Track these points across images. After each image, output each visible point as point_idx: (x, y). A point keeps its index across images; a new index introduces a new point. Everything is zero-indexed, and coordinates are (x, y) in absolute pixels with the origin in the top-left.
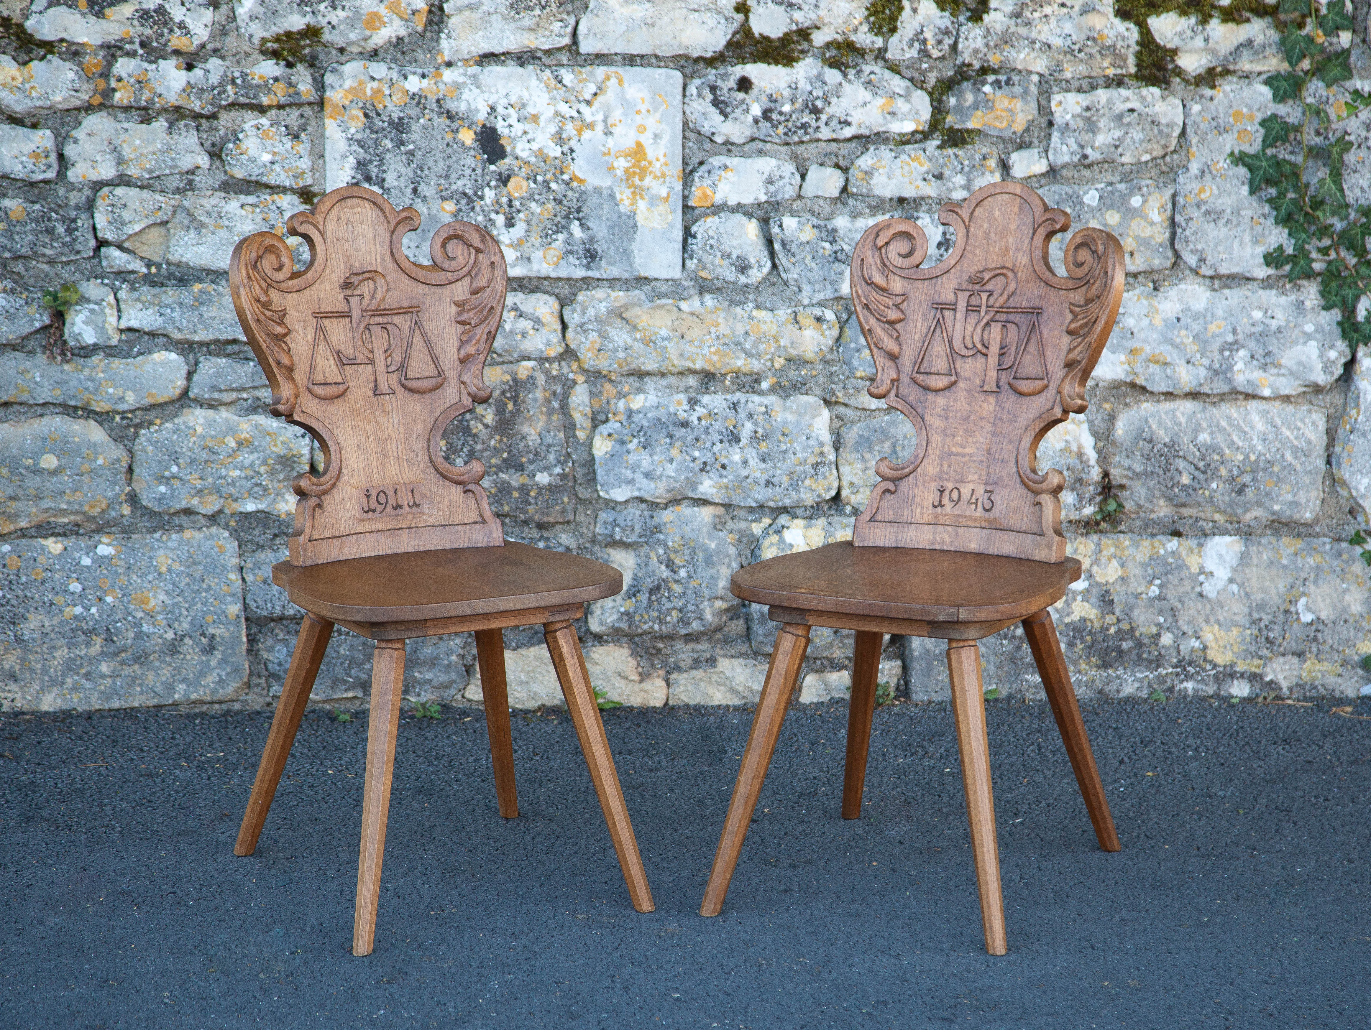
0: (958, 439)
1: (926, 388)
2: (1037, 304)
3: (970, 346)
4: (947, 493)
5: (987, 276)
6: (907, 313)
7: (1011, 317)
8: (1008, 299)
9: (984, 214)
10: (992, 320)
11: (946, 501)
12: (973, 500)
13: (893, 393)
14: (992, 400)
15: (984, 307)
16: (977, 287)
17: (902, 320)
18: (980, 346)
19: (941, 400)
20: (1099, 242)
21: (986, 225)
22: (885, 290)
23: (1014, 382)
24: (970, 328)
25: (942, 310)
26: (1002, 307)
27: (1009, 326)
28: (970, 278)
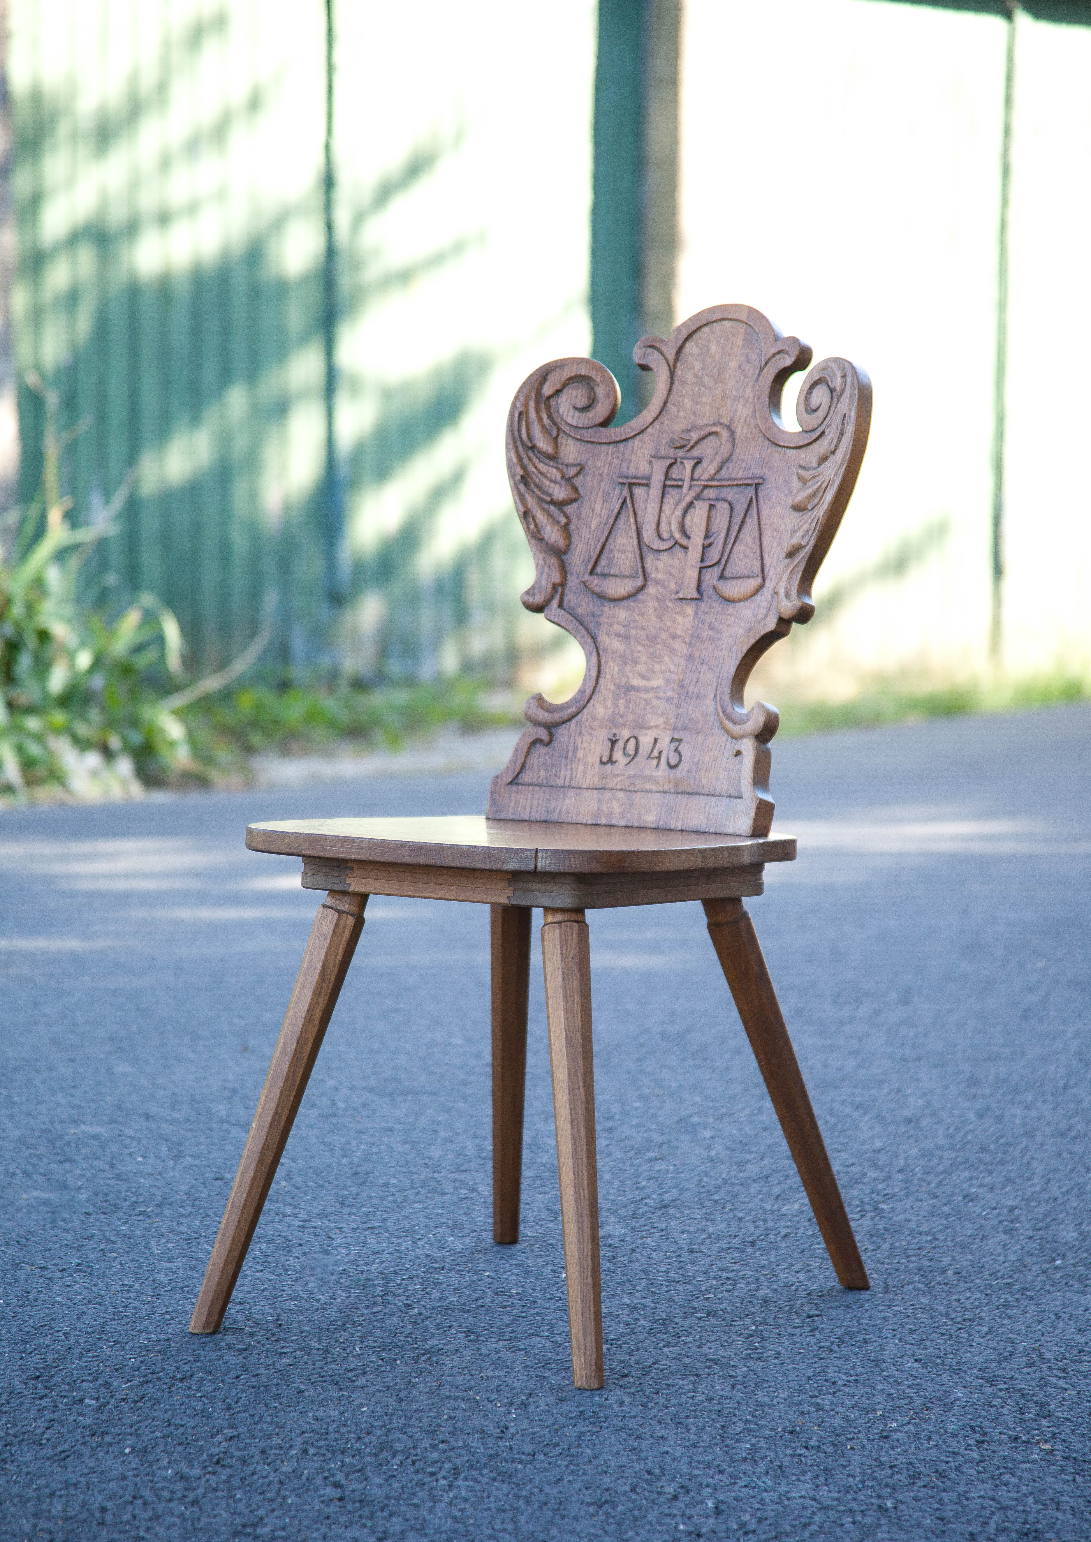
0: (641, 668)
1: (602, 597)
2: (758, 472)
3: (665, 535)
4: (620, 744)
5: (694, 436)
6: (582, 490)
7: (724, 493)
8: (720, 469)
9: (695, 350)
10: (698, 497)
11: (618, 755)
12: (655, 753)
13: (555, 603)
14: (690, 610)
15: (687, 481)
16: (680, 453)
17: (574, 500)
18: (678, 536)
19: (621, 614)
20: (839, 375)
21: (698, 365)
22: (553, 458)
23: (720, 585)
24: (667, 510)
25: (631, 485)
26: (712, 479)
27: (719, 505)
28: (671, 441)
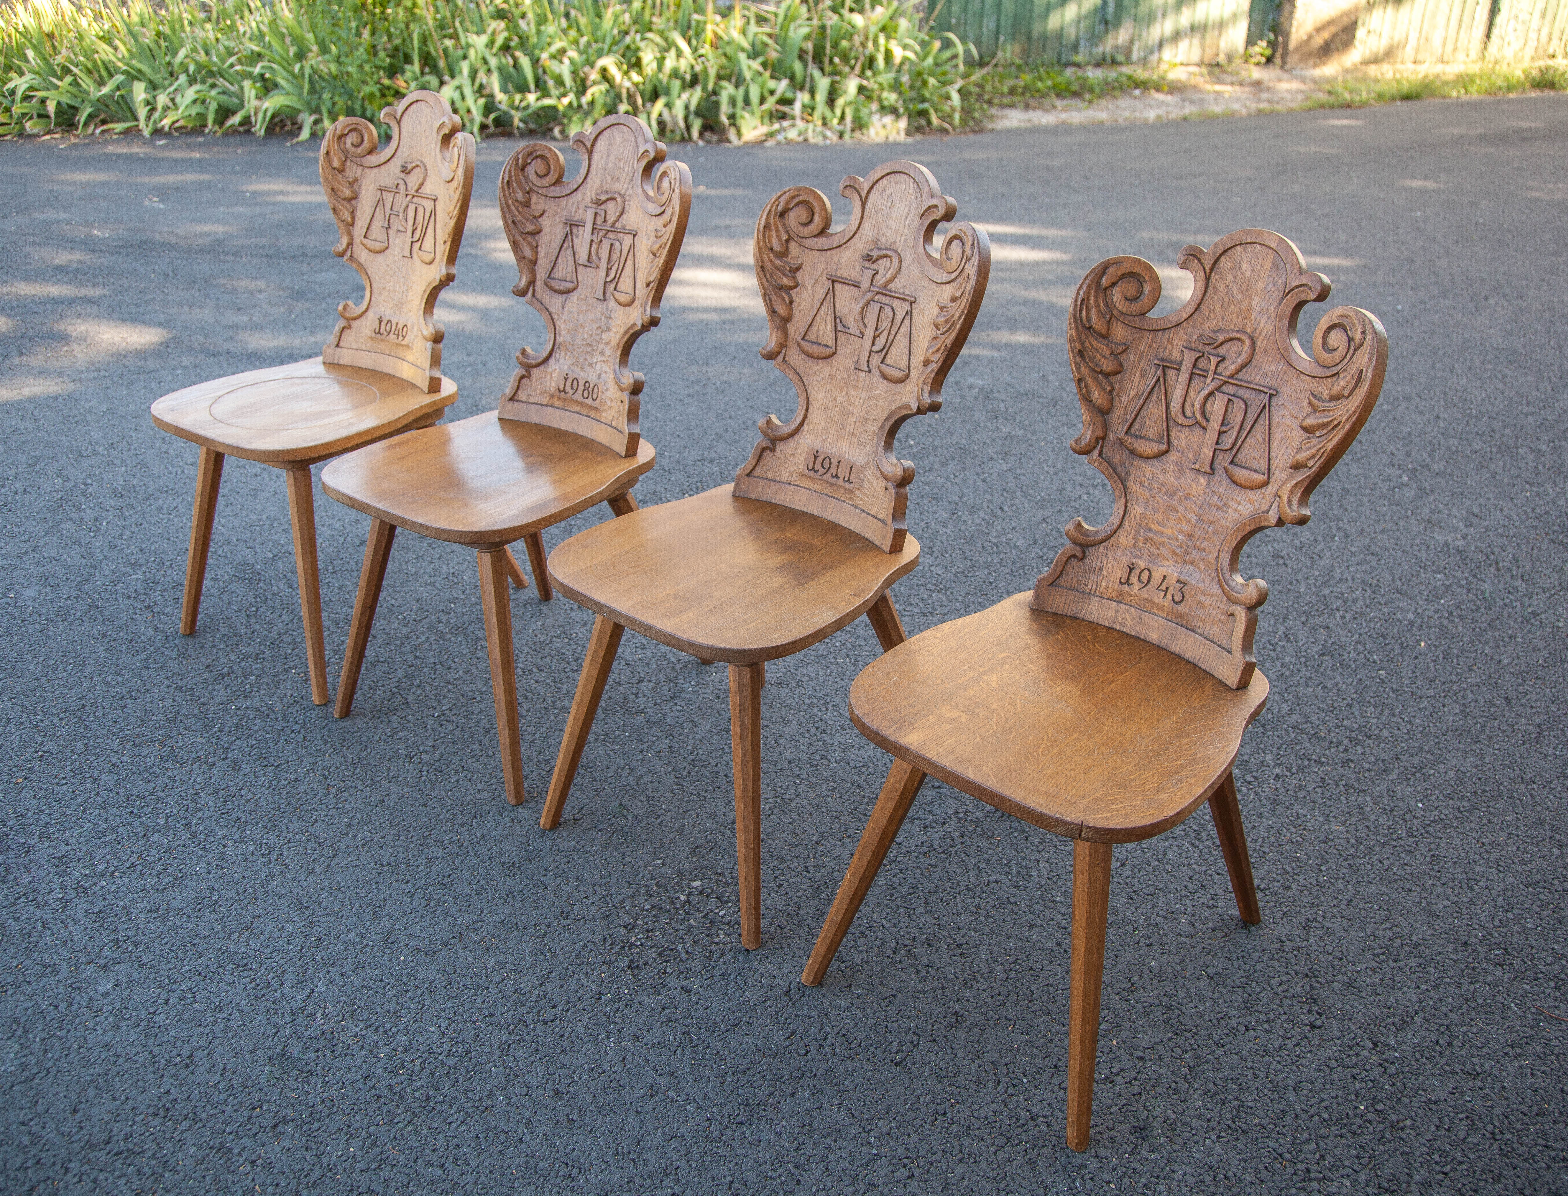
0: (1159, 517)
1: (1133, 453)
2: (1272, 383)
3: (1189, 413)
4: (1137, 571)
5: (1221, 338)
6: (1125, 365)
7: (1241, 392)
8: (1240, 370)
9: (1229, 265)
10: (1218, 389)
11: (1134, 580)
12: (1163, 587)
13: (1096, 452)
14: (1203, 480)
15: (1211, 374)
16: (1208, 349)
17: (1119, 372)
18: (1199, 417)
19: (1147, 469)
20: (1360, 330)
21: (1230, 278)
22: (1104, 337)
23: (1231, 467)
24: (1192, 393)
25: (1164, 367)
26: (1232, 377)
27: (1236, 401)
28: (1201, 337)
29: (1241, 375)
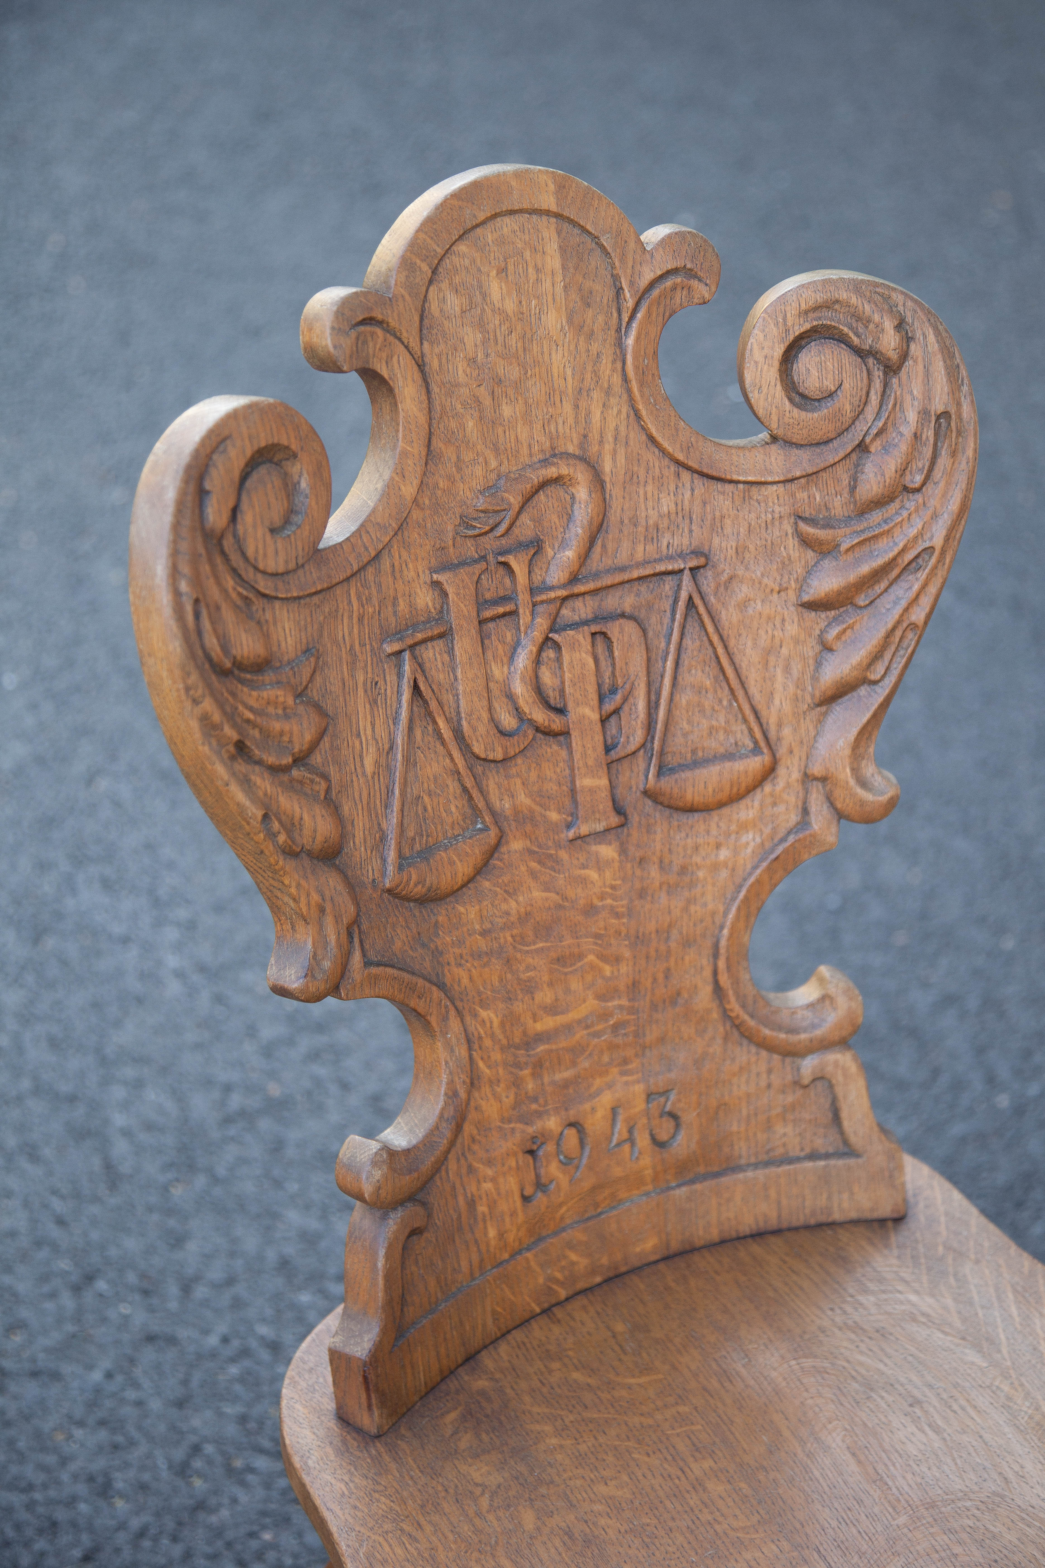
0: (545, 996)
1: (430, 899)
2: (681, 541)
3: (511, 723)
4: (550, 1146)
5: (511, 498)
6: (329, 703)
7: (612, 602)
8: (588, 551)
9: (454, 303)
10: (556, 625)
11: (551, 1168)
12: (622, 1130)
14: (608, 851)
15: (523, 598)
16: (492, 543)
17: (326, 730)
18: (540, 716)
19: (472, 912)
20: (889, 325)
21: (472, 336)
22: (267, 666)
23: (663, 783)
24: (498, 670)
25: (414, 648)
26: (574, 579)
27: (614, 630)
28: (465, 522)
29: (596, 562)
